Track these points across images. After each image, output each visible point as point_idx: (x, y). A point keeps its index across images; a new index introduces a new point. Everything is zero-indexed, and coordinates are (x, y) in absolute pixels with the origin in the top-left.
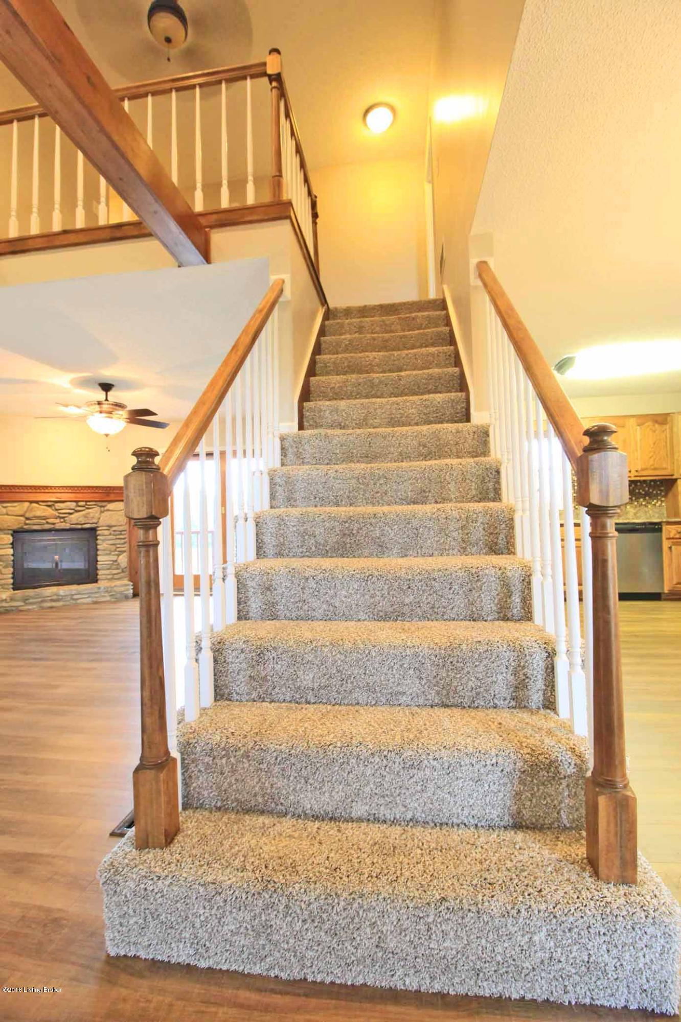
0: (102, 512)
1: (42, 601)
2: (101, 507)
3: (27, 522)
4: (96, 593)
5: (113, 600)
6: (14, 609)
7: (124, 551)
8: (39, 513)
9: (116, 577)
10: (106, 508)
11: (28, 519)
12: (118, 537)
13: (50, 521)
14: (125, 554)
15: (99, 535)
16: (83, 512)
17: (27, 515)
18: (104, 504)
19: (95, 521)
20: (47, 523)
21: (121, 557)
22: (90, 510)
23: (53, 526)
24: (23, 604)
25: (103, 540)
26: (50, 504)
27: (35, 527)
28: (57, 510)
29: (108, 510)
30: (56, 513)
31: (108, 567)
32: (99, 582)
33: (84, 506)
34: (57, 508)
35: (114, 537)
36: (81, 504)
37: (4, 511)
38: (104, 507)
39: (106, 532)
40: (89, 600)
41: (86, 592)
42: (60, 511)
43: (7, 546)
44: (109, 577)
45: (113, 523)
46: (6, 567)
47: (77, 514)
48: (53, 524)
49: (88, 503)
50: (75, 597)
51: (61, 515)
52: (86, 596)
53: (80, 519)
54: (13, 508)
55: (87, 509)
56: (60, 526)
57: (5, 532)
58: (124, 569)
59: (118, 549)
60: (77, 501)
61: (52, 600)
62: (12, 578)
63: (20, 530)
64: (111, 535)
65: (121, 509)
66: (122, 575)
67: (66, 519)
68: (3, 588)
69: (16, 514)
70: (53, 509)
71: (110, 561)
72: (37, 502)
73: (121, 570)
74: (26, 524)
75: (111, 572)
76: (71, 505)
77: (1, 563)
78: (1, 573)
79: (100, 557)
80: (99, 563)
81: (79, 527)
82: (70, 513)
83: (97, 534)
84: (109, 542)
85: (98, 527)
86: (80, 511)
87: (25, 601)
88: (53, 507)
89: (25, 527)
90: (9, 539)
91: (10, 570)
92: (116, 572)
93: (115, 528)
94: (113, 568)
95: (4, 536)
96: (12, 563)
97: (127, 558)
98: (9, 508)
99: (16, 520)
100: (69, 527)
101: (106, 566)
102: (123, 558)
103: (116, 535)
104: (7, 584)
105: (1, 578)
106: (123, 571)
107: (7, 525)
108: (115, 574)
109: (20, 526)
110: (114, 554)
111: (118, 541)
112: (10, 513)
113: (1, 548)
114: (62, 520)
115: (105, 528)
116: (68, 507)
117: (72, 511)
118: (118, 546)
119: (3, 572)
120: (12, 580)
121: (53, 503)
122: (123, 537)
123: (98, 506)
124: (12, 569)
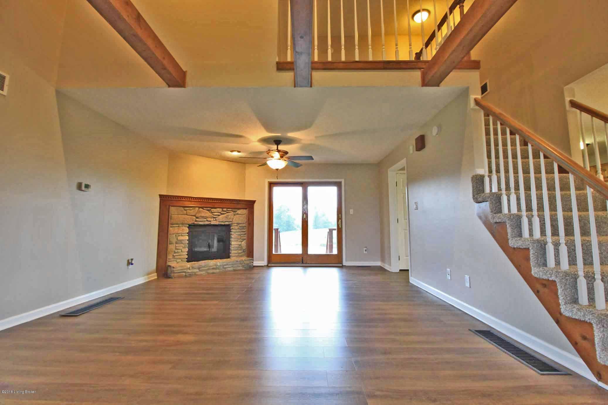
0: (234, 215)
1: (208, 269)
2: (234, 212)
3: (197, 219)
4: (235, 264)
5: (244, 269)
6: (193, 273)
7: (245, 239)
8: (203, 215)
9: (240, 255)
10: (236, 213)
11: (197, 218)
12: (242, 230)
13: (208, 219)
14: (245, 241)
15: (232, 229)
16: (225, 215)
17: (197, 215)
18: (235, 210)
19: (231, 220)
20: (207, 221)
21: (243, 242)
22: (229, 214)
23: (209, 223)
24: (198, 270)
25: (235, 232)
26: (209, 209)
27: (201, 223)
28: (212, 213)
29: (238, 214)
30: (211, 214)
31: (236, 248)
32: (231, 257)
33: (225, 211)
34: (212, 212)
35: (240, 230)
36: (225, 209)
37: (185, 212)
38: (235, 212)
39: (236, 227)
40: (231, 269)
41: (231, 264)
42: (214, 214)
43: (185, 234)
44: (237, 255)
45: (240, 222)
46: (184, 248)
47: (222, 216)
48: (210, 221)
49: (228, 210)
50: (225, 267)
51: (214, 216)
52: (230, 266)
53: (224, 219)
54: (189, 211)
55: (227, 212)
56: (213, 223)
57: (185, 225)
58: (244, 250)
59: (242, 238)
60: (222, 208)
61: (213, 269)
62: (187, 255)
63: (193, 225)
64: (238, 229)
65: (244, 213)
66: (243, 253)
67: (216, 218)
68: (182, 261)
69: (190, 215)
70: (210, 212)
71: (238, 245)
72: (202, 208)
73: (242, 251)
74: (196, 221)
75: (238, 252)
76: (220, 210)
77: (182, 245)
78: (182, 252)
79: (232, 242)
80: (232, 246)
81: (223, 223)
82: (219, 215)
83: (231, 228)
84: (237, 233)
85: (232, 224)
86: (224, 214)
87: (199, 268)
88: (210, 211)
89: (195, 223)
90: (187, 230)
91: (186, 249)
92: (240, 252)
93: (240, 225)
94: (239, 249)
95: (184, 228)
96: (188, 245)
97: (246, 243)
98: (188, 211)
99: (191, 218)
100: (217, 223)
101: (235, 248)
102: (244, 244)
103: (241, 229)
104: (184, 258)
105: (181, 254)
106: (244, 252)
107: (186, 221)
108: (240, 253)
109: (193, 222)
110: (239, 240)
111: (242, 233)
112: (188, 214)
113: (182, 236)
114: (215, 219)
115: (236, 225)
116: (218, 211)
117: (220, 214)
118: (242, 236)
119: (183, 251)
120: (187, 256)
121: (210, 209)
122: (244, 230)
123: (233, 211)
124: (187, 249)
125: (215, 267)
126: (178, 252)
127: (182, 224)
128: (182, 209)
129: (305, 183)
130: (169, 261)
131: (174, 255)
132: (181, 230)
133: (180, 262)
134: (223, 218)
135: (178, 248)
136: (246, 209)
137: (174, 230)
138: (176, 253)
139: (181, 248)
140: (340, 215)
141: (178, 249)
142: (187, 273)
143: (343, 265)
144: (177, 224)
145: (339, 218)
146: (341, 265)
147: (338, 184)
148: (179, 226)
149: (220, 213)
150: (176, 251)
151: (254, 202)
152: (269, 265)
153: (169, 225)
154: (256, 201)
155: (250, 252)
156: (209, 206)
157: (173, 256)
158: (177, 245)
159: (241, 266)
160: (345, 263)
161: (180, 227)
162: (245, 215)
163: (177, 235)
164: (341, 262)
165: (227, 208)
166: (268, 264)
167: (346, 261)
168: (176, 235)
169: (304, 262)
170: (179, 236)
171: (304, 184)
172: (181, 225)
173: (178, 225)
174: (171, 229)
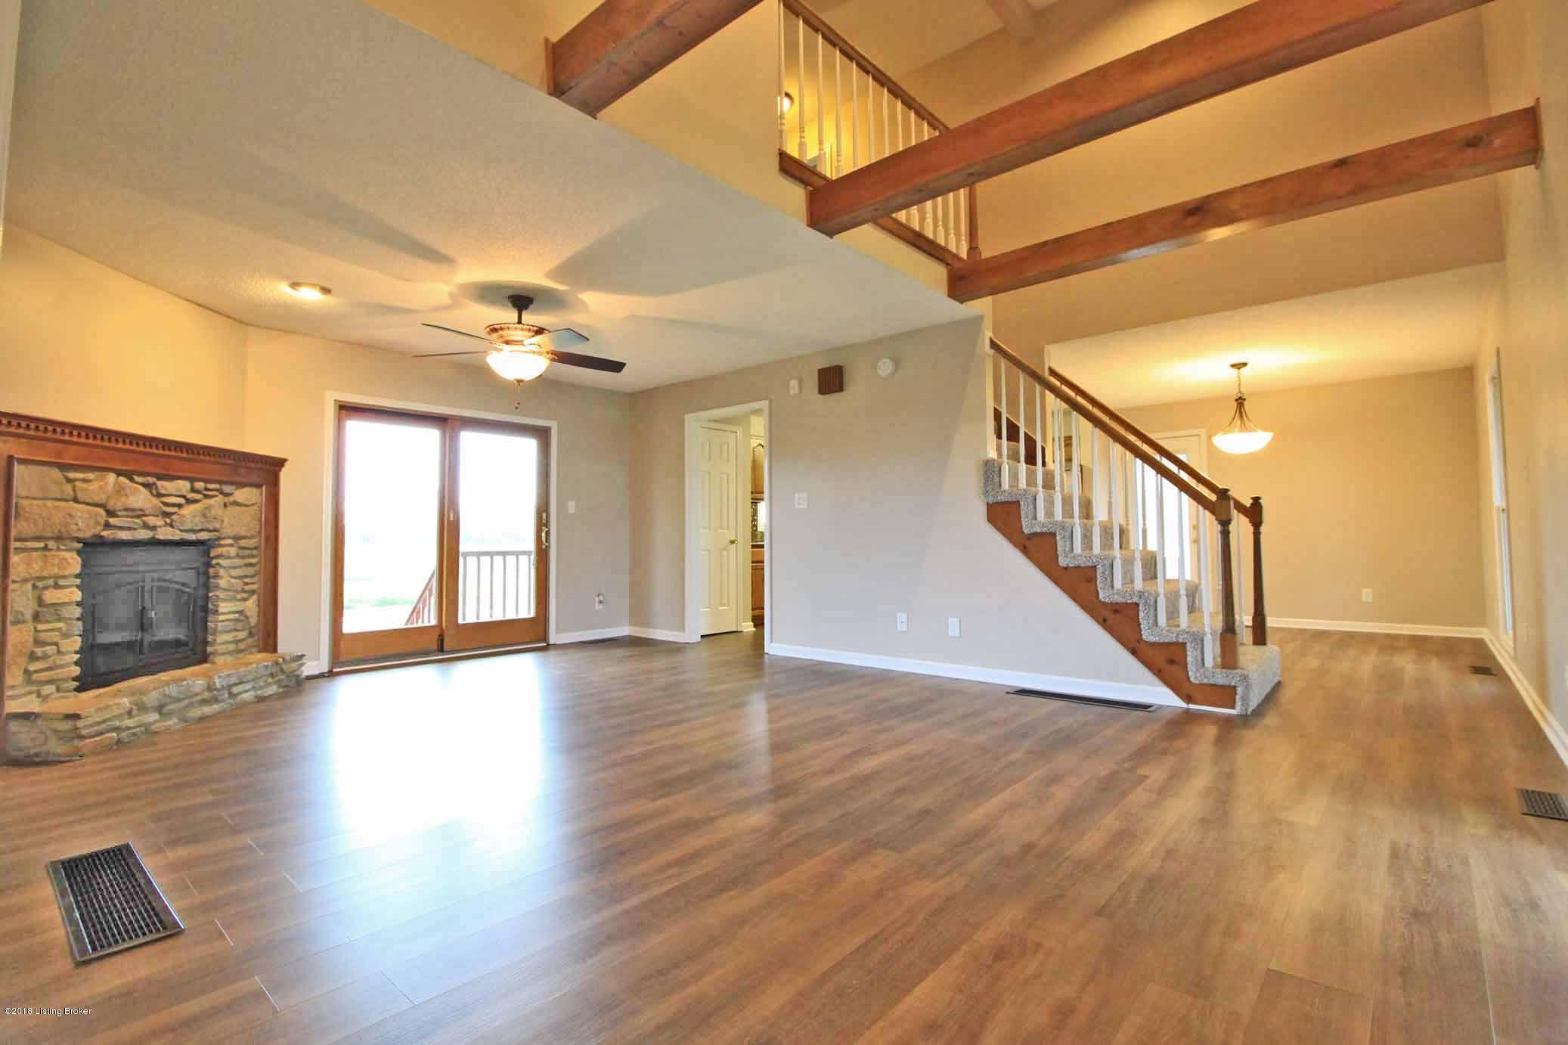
0: (226, 506)
1: (188, 707)
2: (226, 495)
3: (112, 521)
4: (260, 677)
6: (144, 729)
7: (253, 592)
8: (131, 502)
9: (242, 646)
10: (231, 499)
11: (111, 513)
12: (248, 561)
13: (148, 520)
14: (255, 597)
15: (218, 556)
16: (200, 506)
17: (111, 504)
18: (229, 489)
19: (216, 525)
20: (146, 526)
21: (250, 603)
22: (210, 501)
23: (152, 533)
24: (157, 716)
25: (229, 568)
26: (151, 480)
27: (124, 535)
28: (161, 496)
29: (236, 503)
30: (156, 501)
31: (232, 625)
33: (201, 492)
34: (161, 491)
35: (242, 562)
36: (200, 485)
37: (68, 488)
38: (230, 495)
39: (233, 551)
40: (251, 695)
41: (249, 678)
42: (164, 500)
43: (70, 581)
44: (232, 647)
45: (243, 532)
46: (66, 635)
47: (189, 509)
48: (153, 528)
49: (209, 486)
50: (235, 690)
51: (166, 510)
53: (196, 521)
54: (85, 485)
55: (206, 496)
56: (165, 534)
57: (67, 543)
58: (253, 627)
59: (247, 588)
60: (192, 480)
61: (205, 702)
62: (76, 663)
63: (98, 541)
64: (238, 556)
65: (254, 502)
66: (250, 640)
67: (174, 517)
68: (58, 690)
69: (90, 501)
70: (154, 492)
71: (234, 613)
72: (129, 475)
73: (247, 631)
74: (107, 526)
75: (236, 636)
76: (183, 486)
77: (61, 625)
78: (59, 652)
79: (222, 604)
80: (221, 618)
81: (193, 537)
82: (180, 506)
83: (212, 555)
84: (234, 573)
85: (219, 539)
86: (196, 501)
87: (160, 709)
88: (154, 486)
89: (105, 533)
90: (74, 562)
91: (76, 642)
92: (242, 635)
93: (243, 543)
94: (239, 626)
95: (67, 555)
96: (80, 624)
97: (259, 605)
98: (78, 484)
99: (89, 512)
100: (177, 535)
101: (227, 623)
102: (251, 606)
103: (243, 557)
104: (65, 680)
105: (58, 662)
106: (251, 634)
107: (74, 527)
108: (241, 641)
109: (98, 530)
110: (239, 596)
111: (250, 571)
112: (80, 495)
113: (57, 586)
114: (168, 521)
115: (230, 541)
116: (179, 490)
117: (182, 501)
118: (247, 580)
119: (62, 649)
120: (76, 671)
121: (155, 479)
122: (253, 561)
123: (221, 493)
124: (79, 639)
125: (207, 695)
126: (45, 656)
127: (59, 538)
128: (56, 473)
129: (452, 419)
130: (12, 697)
131: (32, 668)
132: (56, 561)
133: (51, 694)
134: (194, 516)
135: (44, 636)
136: (259, 486)
137: (29, 564)
138: (38, 659)
139: (54, 636)
140: (544, 516)
141: (45, 644)
142: (124, 730)
143: (548, 645)
144: (38, 539)
145: (542, 523)
146: (545, 644)
147: (542, 434)
148: (46, 548)
149: (184, 497)
150: (39, 651)
151: (280, 463)
152: (334, 670)
153: (14, 545)
154: (285, 460)
155: (269, 635)
156: (150, 469)
157: (26, 672)
158: (40, 627)
159: (275, 683)
160: (554, 638)
161: (50, 550)
162: (255, 507)
163: (40, 584)
164: (544, 637)
165: (206, 481)
166: (333, 668)
167: (558, 631)
168: (34, 587)
169: (446, 648)
170: (46, 588)
171: (449, 421)
172: (51, 544)
173: (42, 545)
174: (15, 559)
